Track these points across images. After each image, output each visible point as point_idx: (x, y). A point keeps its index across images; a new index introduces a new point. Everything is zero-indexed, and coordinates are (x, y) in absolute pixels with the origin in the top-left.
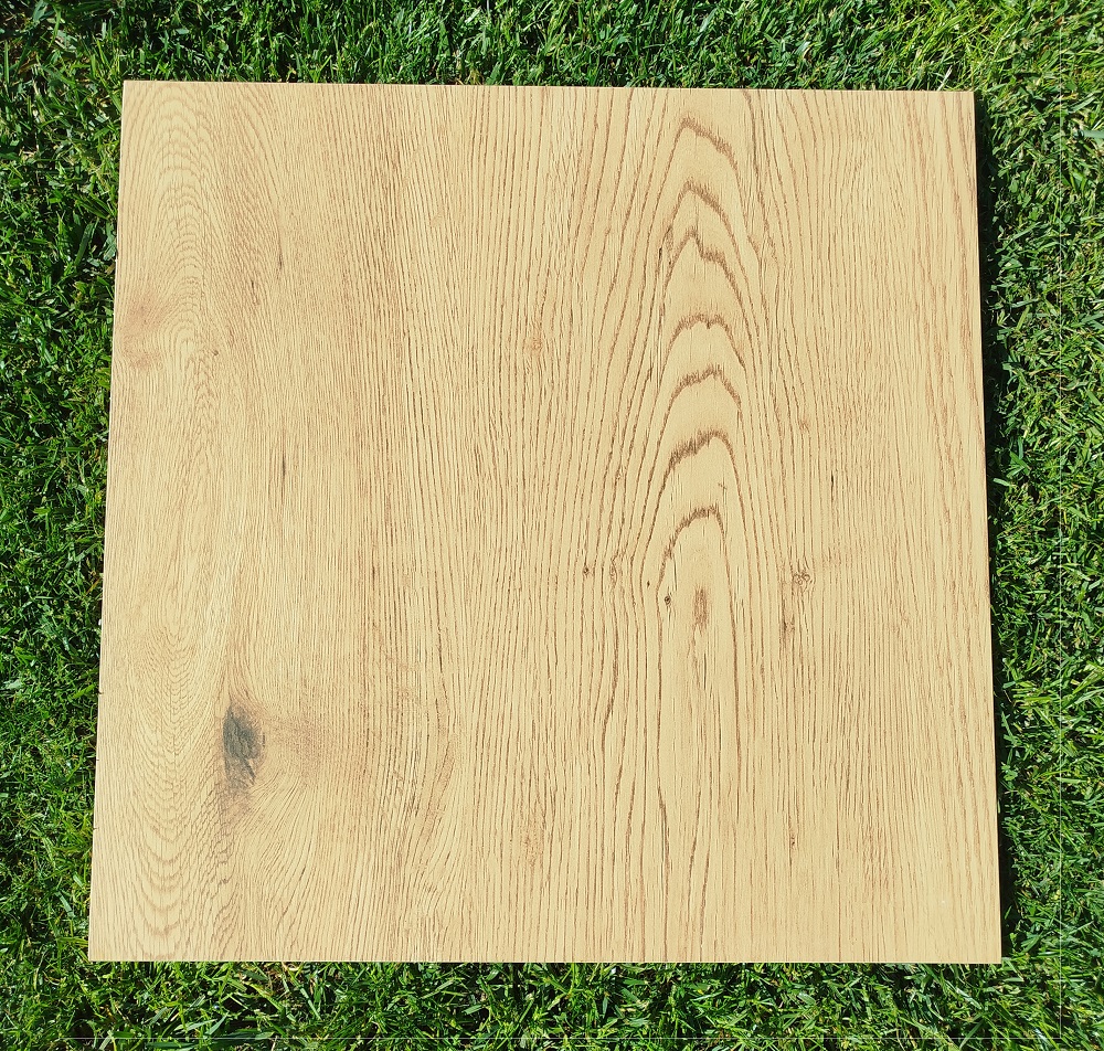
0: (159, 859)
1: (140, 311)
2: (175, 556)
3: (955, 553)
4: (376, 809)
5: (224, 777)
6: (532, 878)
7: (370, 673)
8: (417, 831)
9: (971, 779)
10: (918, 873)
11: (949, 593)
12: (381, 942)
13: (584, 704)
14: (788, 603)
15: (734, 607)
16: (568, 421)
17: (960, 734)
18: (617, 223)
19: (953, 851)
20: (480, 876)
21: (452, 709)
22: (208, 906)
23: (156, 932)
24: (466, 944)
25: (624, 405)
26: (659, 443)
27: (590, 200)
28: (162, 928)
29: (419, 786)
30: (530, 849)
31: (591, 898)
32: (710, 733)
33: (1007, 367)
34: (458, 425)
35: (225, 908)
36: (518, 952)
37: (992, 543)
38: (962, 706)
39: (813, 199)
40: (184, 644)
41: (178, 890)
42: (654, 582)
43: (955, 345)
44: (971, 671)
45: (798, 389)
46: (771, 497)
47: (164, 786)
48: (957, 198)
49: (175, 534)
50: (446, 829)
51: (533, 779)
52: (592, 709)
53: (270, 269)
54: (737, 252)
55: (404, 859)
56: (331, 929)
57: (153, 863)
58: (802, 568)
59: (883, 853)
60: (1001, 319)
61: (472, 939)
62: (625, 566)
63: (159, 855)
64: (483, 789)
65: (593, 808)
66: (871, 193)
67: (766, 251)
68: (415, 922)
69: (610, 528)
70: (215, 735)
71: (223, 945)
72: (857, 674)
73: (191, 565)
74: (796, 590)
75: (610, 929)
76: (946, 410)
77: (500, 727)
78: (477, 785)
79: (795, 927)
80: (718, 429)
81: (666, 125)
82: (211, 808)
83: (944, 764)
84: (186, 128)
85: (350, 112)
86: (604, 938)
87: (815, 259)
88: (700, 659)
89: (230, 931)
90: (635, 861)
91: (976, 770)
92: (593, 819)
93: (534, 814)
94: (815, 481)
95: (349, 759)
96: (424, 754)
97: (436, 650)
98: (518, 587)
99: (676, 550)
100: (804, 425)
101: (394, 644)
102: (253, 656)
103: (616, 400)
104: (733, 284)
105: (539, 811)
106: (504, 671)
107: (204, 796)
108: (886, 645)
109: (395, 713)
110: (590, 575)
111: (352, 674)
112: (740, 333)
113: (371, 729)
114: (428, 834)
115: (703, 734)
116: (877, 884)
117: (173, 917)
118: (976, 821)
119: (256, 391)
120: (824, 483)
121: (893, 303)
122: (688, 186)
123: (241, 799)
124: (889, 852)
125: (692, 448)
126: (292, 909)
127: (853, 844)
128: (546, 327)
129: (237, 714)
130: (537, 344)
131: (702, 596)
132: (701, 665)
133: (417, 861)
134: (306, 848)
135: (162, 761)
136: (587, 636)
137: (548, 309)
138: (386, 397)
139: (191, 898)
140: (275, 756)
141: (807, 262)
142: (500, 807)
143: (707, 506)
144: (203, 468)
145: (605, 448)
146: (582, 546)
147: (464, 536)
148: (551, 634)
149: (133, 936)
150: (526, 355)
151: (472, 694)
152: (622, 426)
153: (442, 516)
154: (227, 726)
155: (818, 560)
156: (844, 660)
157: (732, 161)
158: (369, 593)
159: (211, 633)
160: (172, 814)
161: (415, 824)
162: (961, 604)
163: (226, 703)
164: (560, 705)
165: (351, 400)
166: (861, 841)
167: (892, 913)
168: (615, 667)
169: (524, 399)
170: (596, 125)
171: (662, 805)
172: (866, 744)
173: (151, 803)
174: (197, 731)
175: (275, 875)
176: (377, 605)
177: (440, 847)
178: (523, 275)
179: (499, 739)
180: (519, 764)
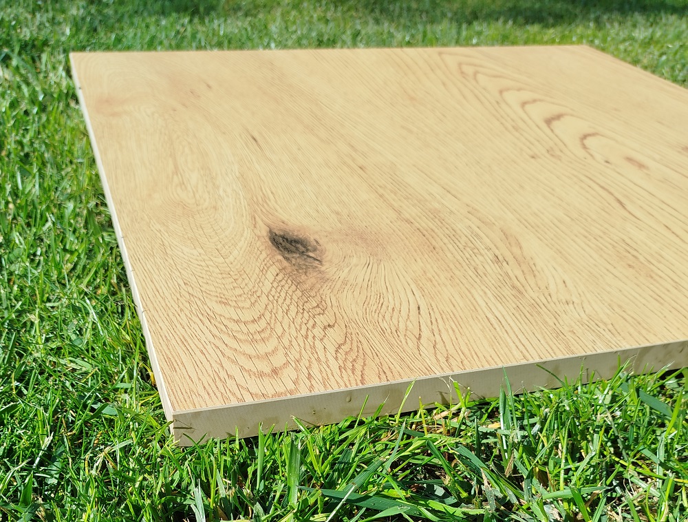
0: (238, 321)
4: (464, 265)
5: (287, 265)
8: (518, 273)
12: (551, 343)
20: (608, 289)
22: (319, 346)
23: (261, 375)
28: (268, 370)
29: (495, 250)
41: (274, 339)
50: (545, 269)
51: (597, 238)
52: (607, 205)
55: (521, 289)
56: (485, 342)
57: (231, 325)
63: (236, 318)
69: (531, 143)
70: (262, 244)
71: (358, 373)
82: (282, 283)
89: (359, 361)
95: (413, 244)
96: (482, 235)
97: (446, 193)
98: (486, 166)
102: (277, 207)
105: (620, 251)
107: (270, 276)
111: (379, 207)
113: (421, 228)
114: (531, 273)
117: (278, 360)
123: (314, 274)
126: (426, 333)
129: (279, 233)
131: (629, 159)
133: (536, 289)
134: (410, 295)
135: (210, 263)
139: (294, 342)
149: (230, 382)
154: (272, 239)
159: (229, 200)
160: (238, 291)
161: (512, 269)
163: (264, 228)
164: (576, 205)
174: (242, 244)
175: (388, 315)
180: (575, 232)
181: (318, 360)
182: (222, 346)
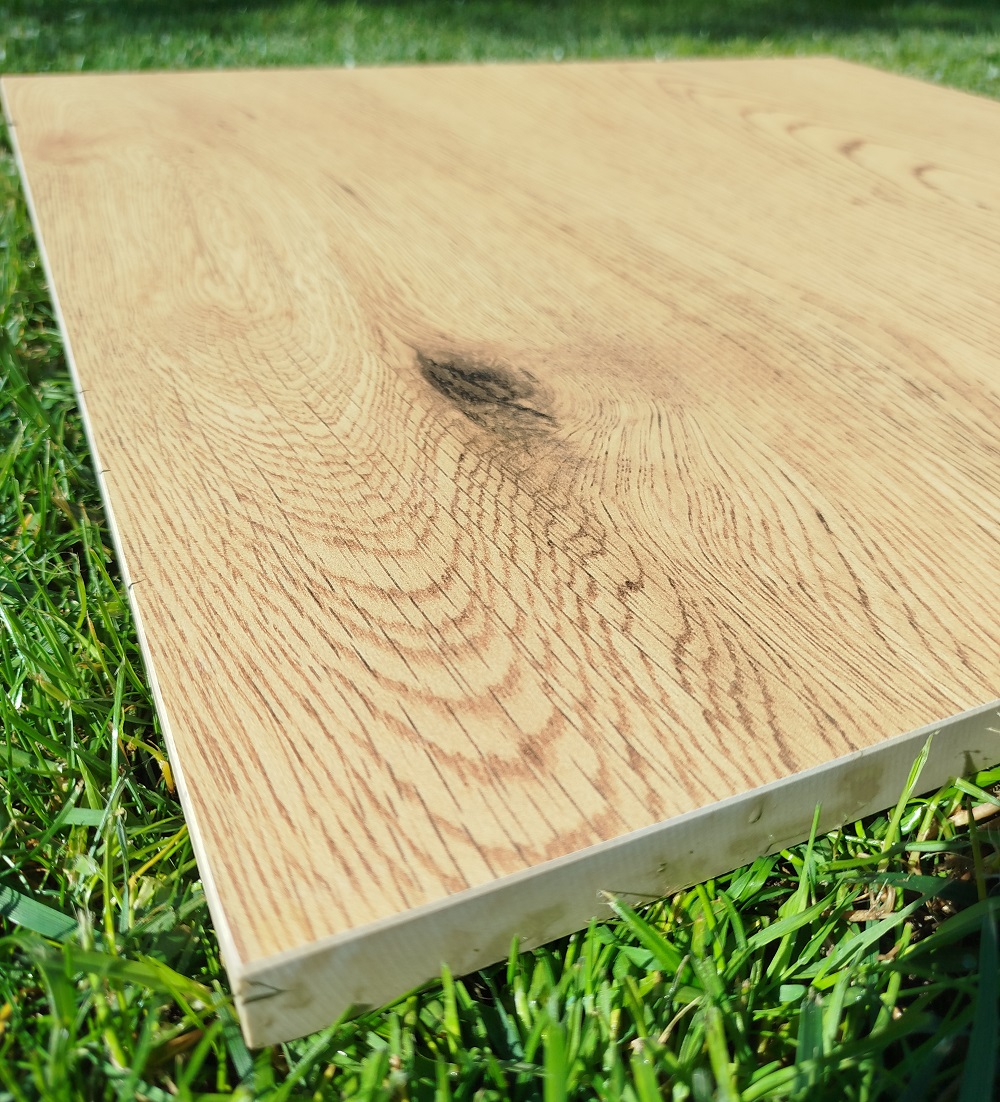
0: (392, 594)
5: (477, 431)
22: (626, 652)
23: (494, 770)
28: (509, 751)
57: (377, 606)
63: (385, 584)
70: (409, 386)
82: (479, 477)
89: (749, 687)
107: (446, 464)
117: (530, 709)
123: (546, 450)
126: (873, 587)
129: (440, 358)
134: (783, 483)
135: (295, 438)
154: (429, 374)
163: (405, 352)
174: (363, 390)
175: (758, 539)
181: (639, 696)
182: (363, 680)
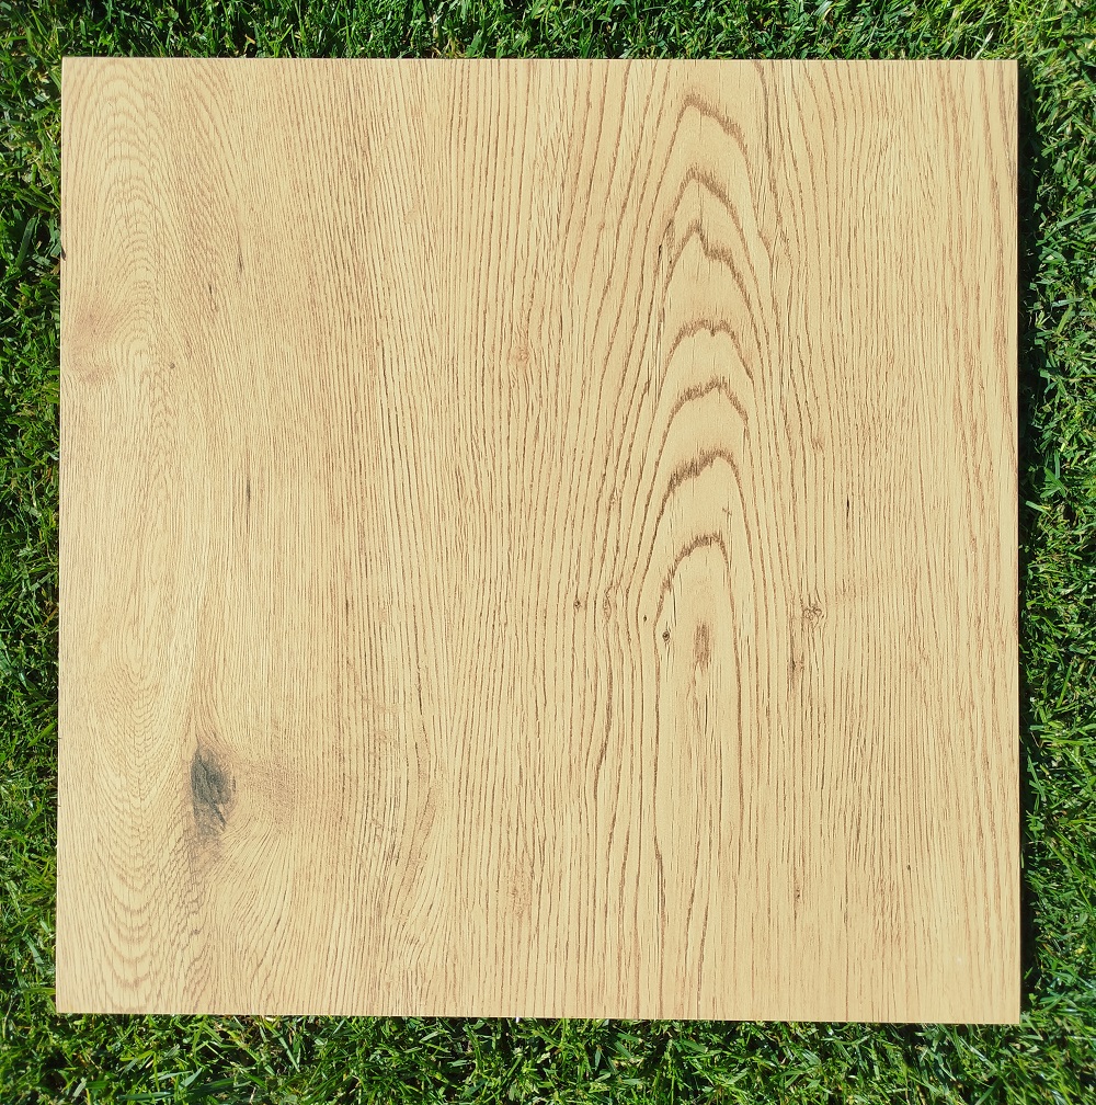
0: (126, 909)
1: (89, 319)
2: (134, 590)
3: (981, 586)
4: (354, 857)
5: (193, 823)
6: (520, 931)
7: (345, 716)
8: (398, 880)
9: (993, 829)
10: (933, 929)
11: (973, 629)
12: (361, 996)
13: (575, 749)
14: (797, 639)
15: (739, 644)
16: (558, 439)
17: (982, 782)
18: (612, 216)
19: (971, 906)
20: (465, 928)
21: (433, 753)
22: (179, 958)
23: (125, 984)
24: (450, 998)
25: (619, 422)
26: (657, 464)
27: (582, 191)
29: (399, 834)
30: (517, 900)
31: (582, 951)
32: (711, 779)
33: (1044, 374)
34: (437, 445)
35: (196, 960)
36: (505, 1007)
37: (1022, 572)
38: (984, 752)
39: (832, 186)
40: (147, 683)
41: (147, 941)
42: (652, 616)
43: (988, 353)
44: (995, 715)
45: (812, 402)
46: (780, 523)
47: (129, 832)
48: (995, 184)
49: (134, 564)
50: (428, 879)
51: (520, 829)
52: (584, 754)
53: (229, 272)
54: (746, 249)
55: (385, 908)
56: (309, 982)
57: (121, 913)
58: (813, 602)
59: (895, 908)
60: (1040, 322)
61: (457, 993)
62: (620, 599)
64: (467, 838)
65: (584, 858)
66: (897, 182)
67: (779, 248)
68: (396, 974)
69: (603, 558)
70: (182, 779)
72: (871, 717)
73: (152, 598)
74: (806, 625)
75: (602, 985)
76: (975, 427)
77: (485, 773)
78: (461, 833)
79: (799, 985)
80: (723, 448)
81: (667, 103)
82: (179, 856)
83: (963, 812)
84: (133, 111)
85: (313, 92)
86: (596, 993)
87: (833, 257)
88: (701, 701)
89: (202, 984)
90: (628, 914)
91: (998, 820)
92: (584, 869)
93: (522, 864)
94: (829, 507)
95: (325, 805)
96: (403, 800)
97: (415, 691)
98: (503, 621)
99: (675, 582)
100: (817, 444)
101: (369, 684)
102: (220, 696)
103: (610, 416)
104: (741, 286)
105: (526, 861)
106: (489, 714)
107: (172, 843)
108: (903, 685)
109: (372, 757)
110: (582, 609)
111: (325, 715)
112: (748, 342)
113: (347, 773)
114: (409, 884)
115: (703, 780)
116: (889, 939)
117: (143, 969)
118: (997, 875)
119: (216, 407)
120: (839, 508)
121: (919, 306)
122: (692, 173)
123: (211, 846)
124: (902, 907)
125: (693, 470)
126: (268, 960)
127: (863, 896)
128: (533, 335)
129: (205, 758)
130: (524, 355)
131: (703, 632)
132: (701, 707)
133: (398, 911)
134: (281, 898)
135: (127, 806)
136: (579, 675)
137: (535, 315)
138: (359, 414)
139: (161, 950)
140: (245, 801)
141: (824, 260)
142: (485, 856)
143: (709, 533)
144: (162, 493)
145: (598, 468)
146: (573, 577)
147: (445, 568)
148: (539, 672)
149: (102, 988)
150: (512, 367)
151: (454, 737)
152: (616, 445)
153: (420, 546)
154: (195, 770)
155: (831, 593)
156: (857, 702)
157: (741, 143)
158: (343, 628)
159: (175, 671)
160: (139, 862)
161: (395, 874)
162: (986, 642)
163: (193, 746)
164: (549, 749)
165: (321, 418)
166: (871, 894)
167: (903, 971)
168: (609, 709)
169: (509, 415)
170: (589, 104)
171: (659, 856)
172: (878, 792)
173: (118, 852)
174: (164, 775)
175: (249, 925)
176: (351, 641)
177: (423, 898)
178: (508, 278)
179: (484, 785)
180: (505, 812)
